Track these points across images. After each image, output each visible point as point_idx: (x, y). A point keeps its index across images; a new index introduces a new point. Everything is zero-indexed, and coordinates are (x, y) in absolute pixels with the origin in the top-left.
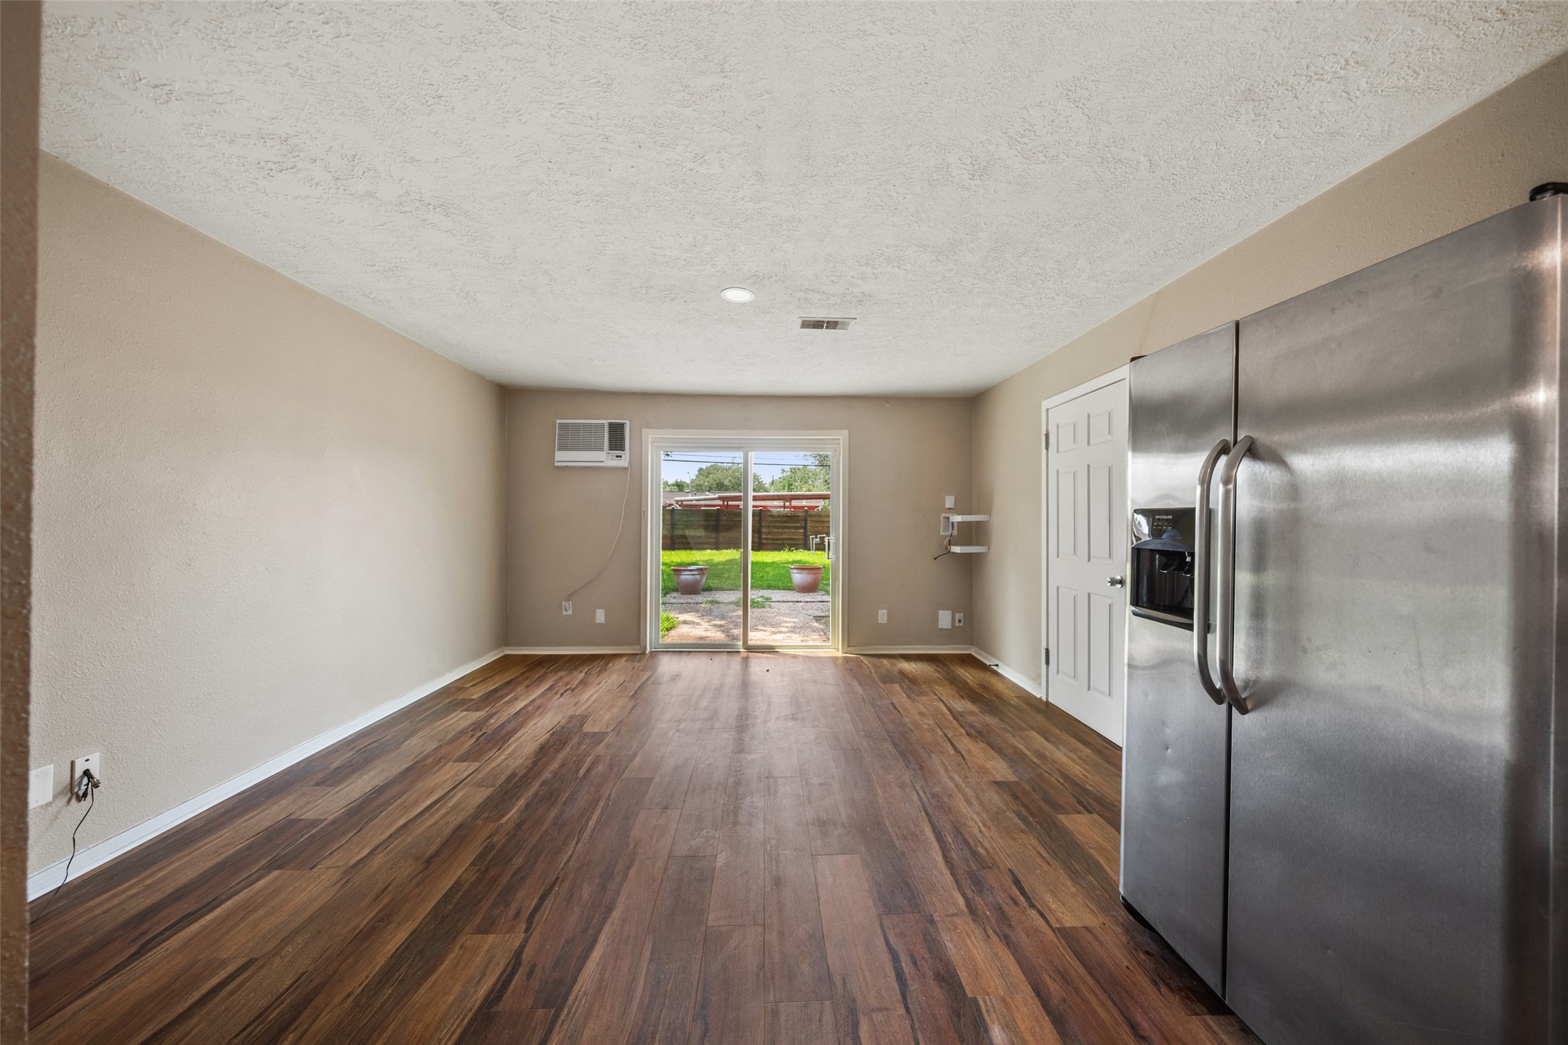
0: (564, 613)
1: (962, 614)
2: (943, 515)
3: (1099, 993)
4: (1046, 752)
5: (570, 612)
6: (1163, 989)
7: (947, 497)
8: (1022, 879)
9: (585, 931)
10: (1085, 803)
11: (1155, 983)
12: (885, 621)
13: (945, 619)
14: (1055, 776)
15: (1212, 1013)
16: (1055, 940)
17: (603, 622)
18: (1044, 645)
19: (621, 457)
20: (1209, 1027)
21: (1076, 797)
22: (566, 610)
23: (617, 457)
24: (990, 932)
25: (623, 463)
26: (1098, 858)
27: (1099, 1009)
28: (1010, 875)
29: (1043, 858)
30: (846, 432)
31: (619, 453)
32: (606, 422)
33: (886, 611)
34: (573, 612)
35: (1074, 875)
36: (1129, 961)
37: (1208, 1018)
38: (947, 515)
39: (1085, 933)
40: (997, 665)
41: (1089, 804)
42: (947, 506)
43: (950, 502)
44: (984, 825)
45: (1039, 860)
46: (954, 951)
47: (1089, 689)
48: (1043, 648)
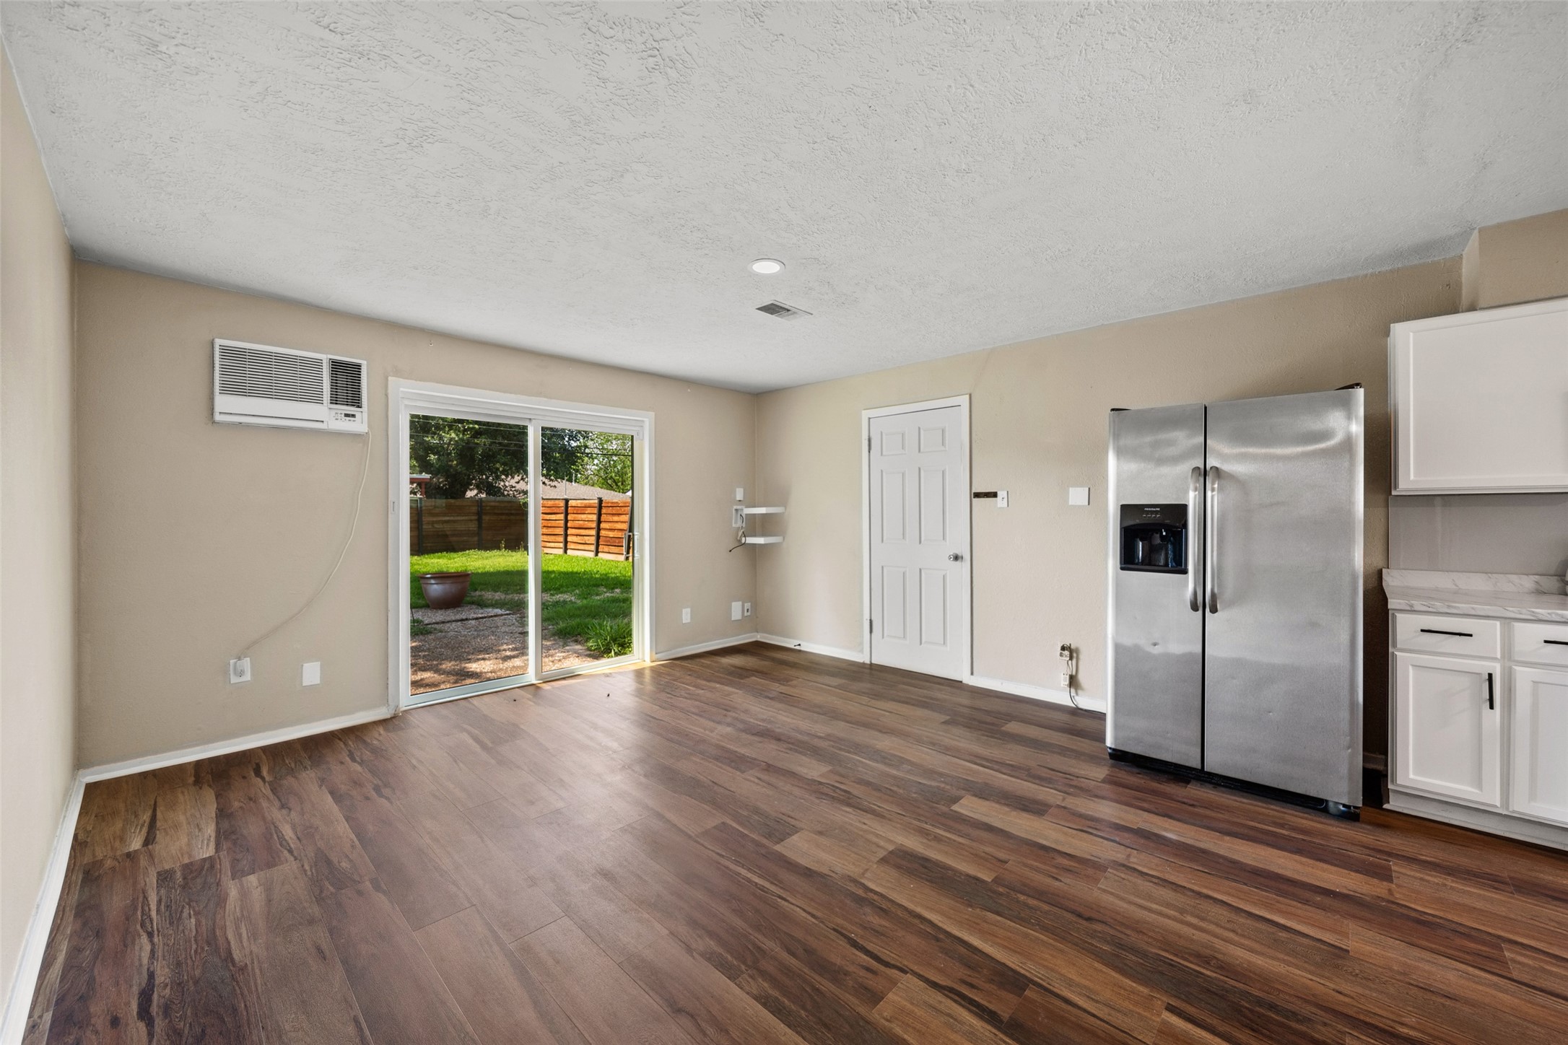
0: (234, 680)
1: (749, 604)
2: (735, 507)
5: (247, 677)
6: (1165, 784)
7: (737, 489)
9: (938, 940)
11: (1159, 783)
12: (689, 621)
13: (737, 611)
15: (1187, 783)
17: (318, 681)
18: (867, 616)
19: (353, 416)
22: (241, 674)
23: (347, 415)
25: (359, 424)
30: (652, 414)
31: (351, 410)
32: (325, 358)
33: (689, 610)
34: (252, 675)
38: (738, 507)
40: (799, 645)
42: (738, 499)
43: (739, 495)
47: (921, 644)
48: (865, 620)
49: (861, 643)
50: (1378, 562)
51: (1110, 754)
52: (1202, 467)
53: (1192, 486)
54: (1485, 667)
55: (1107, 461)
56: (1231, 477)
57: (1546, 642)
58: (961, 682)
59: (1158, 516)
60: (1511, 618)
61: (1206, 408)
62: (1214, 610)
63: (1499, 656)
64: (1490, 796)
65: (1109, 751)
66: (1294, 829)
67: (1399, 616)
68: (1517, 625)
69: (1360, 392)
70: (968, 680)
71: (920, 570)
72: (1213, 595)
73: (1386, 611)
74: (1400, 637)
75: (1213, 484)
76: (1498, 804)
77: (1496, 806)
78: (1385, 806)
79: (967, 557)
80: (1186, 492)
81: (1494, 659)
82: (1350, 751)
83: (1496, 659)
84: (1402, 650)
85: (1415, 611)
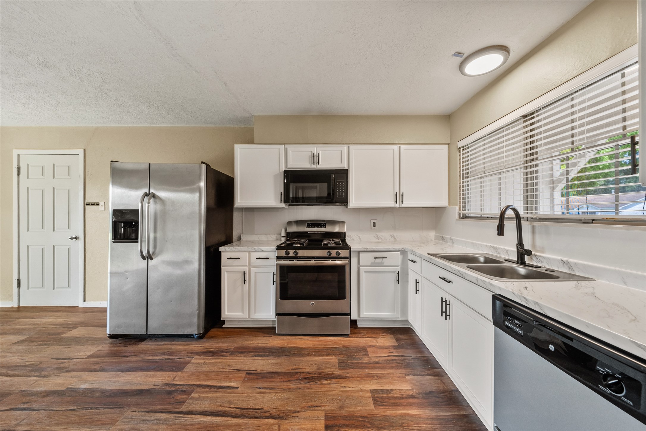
3: (111, 358)
4: (36, 322)
6: (128, 346)
8: (58, 357)
10: (72, 327)
11: (125, 347)
14: (49, 327)
15: (142, 342)
16: (88, 359)
20: (143, 344)
21: (66, 327)
24: (58, 374)
26: (89, 336)
27: (113, 360)
28: (53, 359)
29: (65, 348)
35: (83, 344)
36: (115, 348)
37: (142, 343)
39: (97, 352)
41: (74, 326)
44: (22, 357)
45: (64, 349)
46: (46, 388)
47: (54, 289)
48: (14, 279)
49: (11, 295)
51: (109, 337)
52: (148, 192)
54: (242, 269)
55: (109, 188)
56: (159, 198)
57: (257, 258)
58: (78, 306)
59: (128, 215)
60: (250, 251)
61: (150, 164)
62: (152, 259)
63: (247, 265)
64: (245, 316)
65: (108, 336)
67: (223, 253)
68: (252, 253)
69: (203, 165)
70: (81, 304)
71: (54, 246)
74: (223, 261)
75: (149, 200)
76: (248, 317)
77: (247, 318)
78: (224, 326)
79: (82, 238)
80: (139, 204)
81: (246, 266)
82: (198, 311)
83: (247, 266)
84: (224, 266)
85: (226, 251)
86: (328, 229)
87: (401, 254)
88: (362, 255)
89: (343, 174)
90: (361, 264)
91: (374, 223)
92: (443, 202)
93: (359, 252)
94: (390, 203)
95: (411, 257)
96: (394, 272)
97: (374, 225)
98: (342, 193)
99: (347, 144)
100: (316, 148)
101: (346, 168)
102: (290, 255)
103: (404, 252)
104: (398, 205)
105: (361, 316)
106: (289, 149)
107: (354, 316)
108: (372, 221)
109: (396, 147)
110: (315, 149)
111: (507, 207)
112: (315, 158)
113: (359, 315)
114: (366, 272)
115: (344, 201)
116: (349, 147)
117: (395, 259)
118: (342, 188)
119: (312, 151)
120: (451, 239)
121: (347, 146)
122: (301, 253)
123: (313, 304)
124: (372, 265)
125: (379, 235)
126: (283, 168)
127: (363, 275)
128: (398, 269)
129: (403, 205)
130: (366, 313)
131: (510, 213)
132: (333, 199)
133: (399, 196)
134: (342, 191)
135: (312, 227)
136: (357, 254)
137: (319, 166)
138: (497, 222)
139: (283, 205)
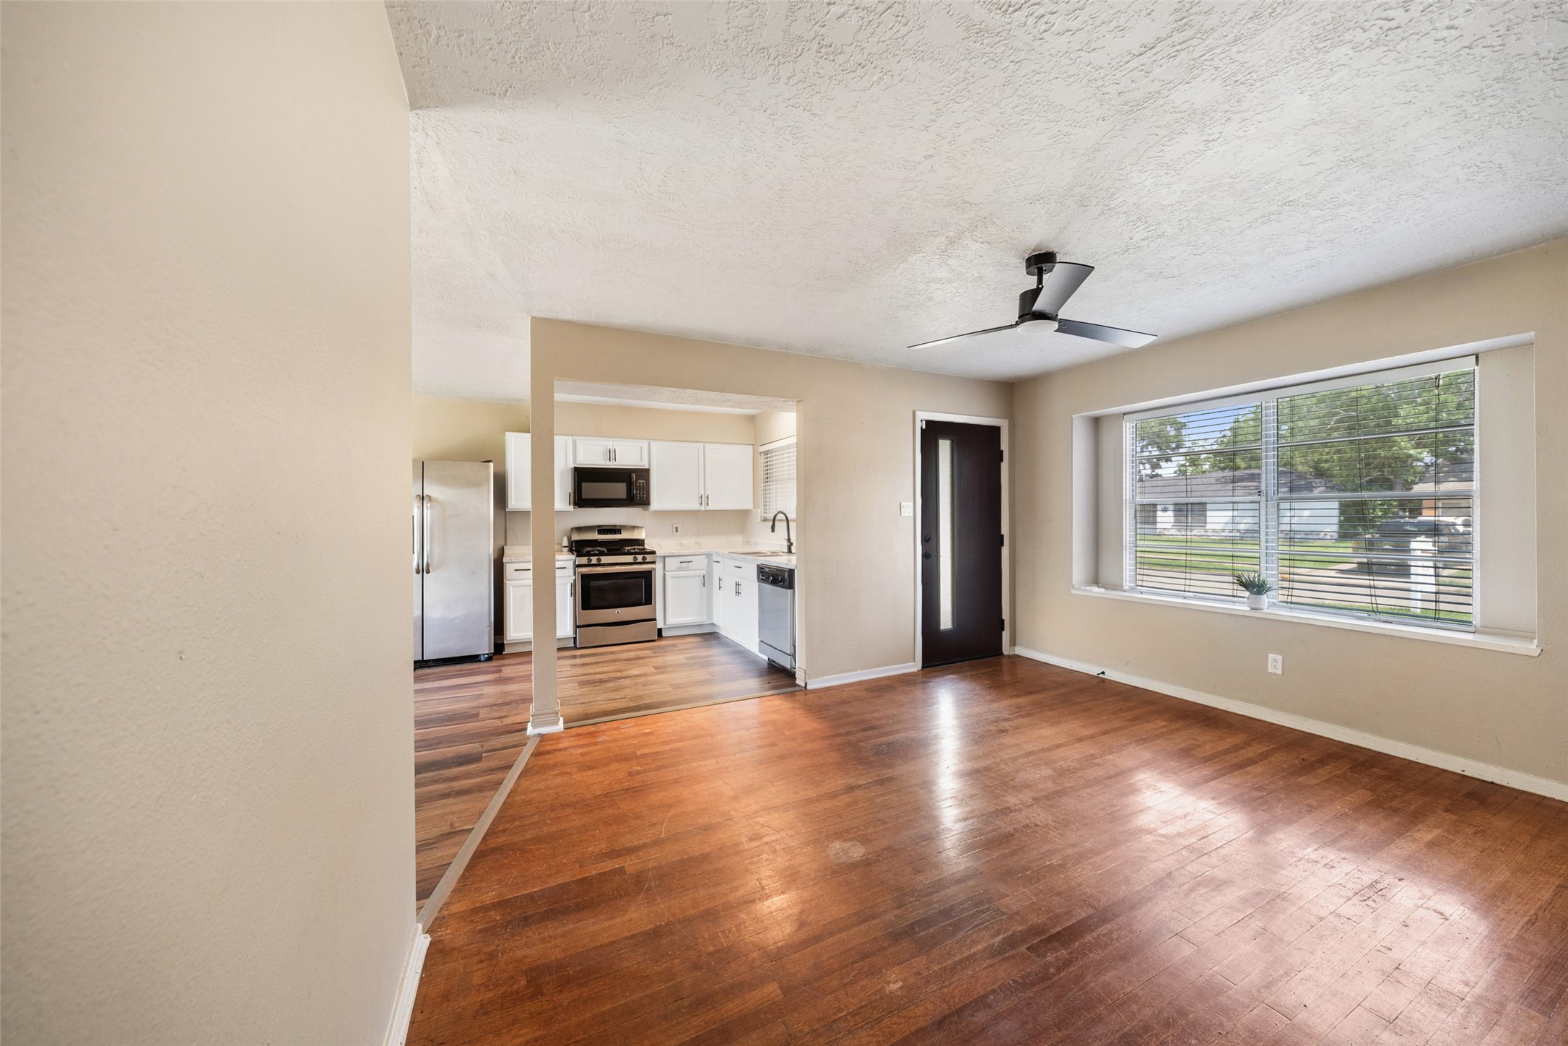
50: (501, 542)
52: (421, 495)
53: (416, 506)
56: (437, 501)
61: (423, 462)
62: (428, 572)
66: (465, 670)
67: (507, 565)
69: (492, 464)
72: (428, 564)
73: (503, 563)
74: (508, 574)
75: (427, 504)
78: (504, 653)
80: (412, 509)
84: (509, 580)
85: (512, 563)
86: (624, 535)
87: (706, 558)
88: (667, 560)
89: (644, 474)
90: (667, 569)
91: (677, 528)
92: (749, 506)
93: (664, 557)
94: (695, 506)
95: (715, 559)
96: (700, 576)
97: (677, 531)
98: (643, 495)
99: (647, 439)
100: (611, 442)
101: (647, 467)
102: (592, 563)
103: (709, 556)
104: (702, 508)
105: (667, 623)
106: (578, 442)
107: (660, 624)
108: (675, 526)
109: (702, 444)
110: (611, 444)
111: (779, 513)
112: (611, 454)
113: (665, 623)
114: (672, 577)
115: (644, 502)
116: (649, 443)
117: (700, 563)
118: (643, 489)
119: (606, 446)
120: (755, 542)
121: (648, 441)
122: (605, 559)
123: (618, 612)
124: (679, 569)
125: (682, 542)
126: (572, 466)
127: (669, 581)
128: (704, 572)
129: (708, 508)
130: (672, 620)
131: (781, 516)
132: (633, 501)
133: (704, 499)
134: (643, 492)
135: (604, 534)
136: (663, 558)
137: (615, 463)
138: (771, 523)
139: (571, 508)
